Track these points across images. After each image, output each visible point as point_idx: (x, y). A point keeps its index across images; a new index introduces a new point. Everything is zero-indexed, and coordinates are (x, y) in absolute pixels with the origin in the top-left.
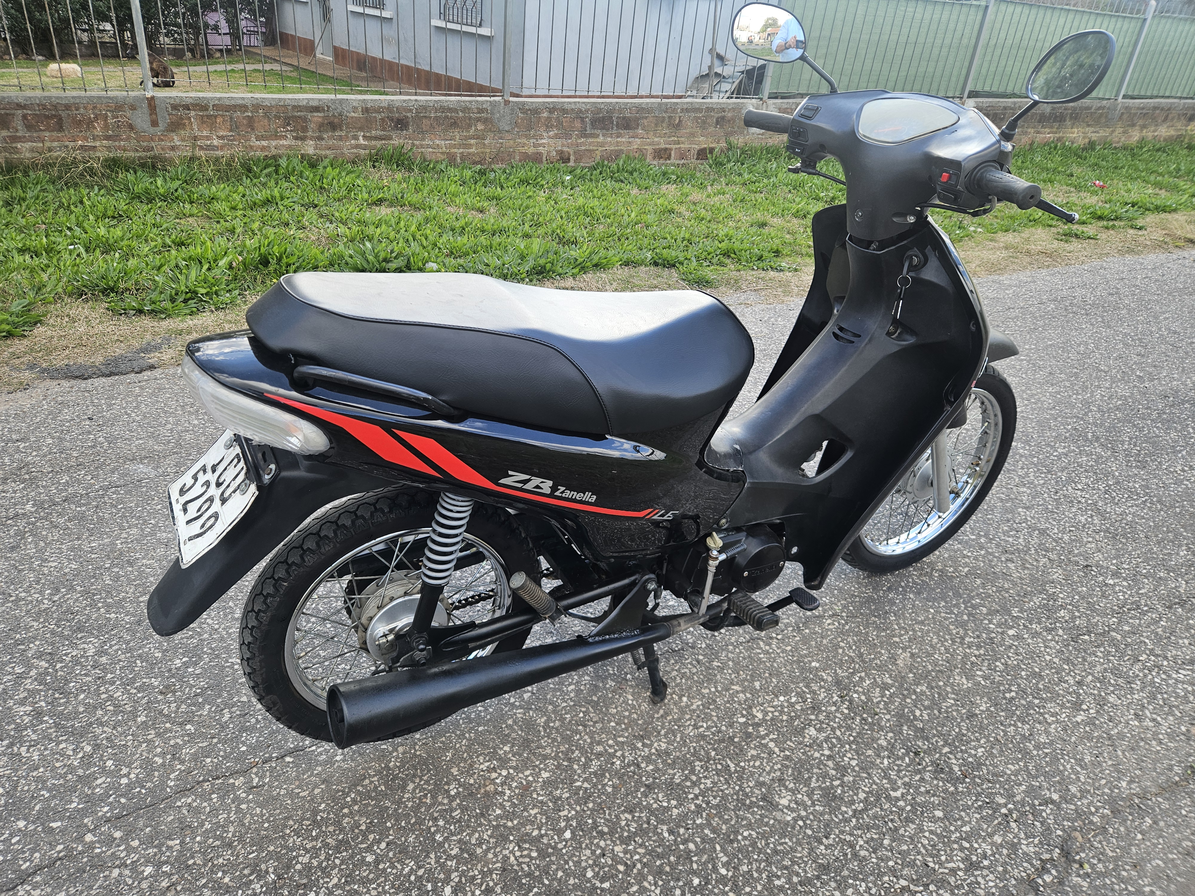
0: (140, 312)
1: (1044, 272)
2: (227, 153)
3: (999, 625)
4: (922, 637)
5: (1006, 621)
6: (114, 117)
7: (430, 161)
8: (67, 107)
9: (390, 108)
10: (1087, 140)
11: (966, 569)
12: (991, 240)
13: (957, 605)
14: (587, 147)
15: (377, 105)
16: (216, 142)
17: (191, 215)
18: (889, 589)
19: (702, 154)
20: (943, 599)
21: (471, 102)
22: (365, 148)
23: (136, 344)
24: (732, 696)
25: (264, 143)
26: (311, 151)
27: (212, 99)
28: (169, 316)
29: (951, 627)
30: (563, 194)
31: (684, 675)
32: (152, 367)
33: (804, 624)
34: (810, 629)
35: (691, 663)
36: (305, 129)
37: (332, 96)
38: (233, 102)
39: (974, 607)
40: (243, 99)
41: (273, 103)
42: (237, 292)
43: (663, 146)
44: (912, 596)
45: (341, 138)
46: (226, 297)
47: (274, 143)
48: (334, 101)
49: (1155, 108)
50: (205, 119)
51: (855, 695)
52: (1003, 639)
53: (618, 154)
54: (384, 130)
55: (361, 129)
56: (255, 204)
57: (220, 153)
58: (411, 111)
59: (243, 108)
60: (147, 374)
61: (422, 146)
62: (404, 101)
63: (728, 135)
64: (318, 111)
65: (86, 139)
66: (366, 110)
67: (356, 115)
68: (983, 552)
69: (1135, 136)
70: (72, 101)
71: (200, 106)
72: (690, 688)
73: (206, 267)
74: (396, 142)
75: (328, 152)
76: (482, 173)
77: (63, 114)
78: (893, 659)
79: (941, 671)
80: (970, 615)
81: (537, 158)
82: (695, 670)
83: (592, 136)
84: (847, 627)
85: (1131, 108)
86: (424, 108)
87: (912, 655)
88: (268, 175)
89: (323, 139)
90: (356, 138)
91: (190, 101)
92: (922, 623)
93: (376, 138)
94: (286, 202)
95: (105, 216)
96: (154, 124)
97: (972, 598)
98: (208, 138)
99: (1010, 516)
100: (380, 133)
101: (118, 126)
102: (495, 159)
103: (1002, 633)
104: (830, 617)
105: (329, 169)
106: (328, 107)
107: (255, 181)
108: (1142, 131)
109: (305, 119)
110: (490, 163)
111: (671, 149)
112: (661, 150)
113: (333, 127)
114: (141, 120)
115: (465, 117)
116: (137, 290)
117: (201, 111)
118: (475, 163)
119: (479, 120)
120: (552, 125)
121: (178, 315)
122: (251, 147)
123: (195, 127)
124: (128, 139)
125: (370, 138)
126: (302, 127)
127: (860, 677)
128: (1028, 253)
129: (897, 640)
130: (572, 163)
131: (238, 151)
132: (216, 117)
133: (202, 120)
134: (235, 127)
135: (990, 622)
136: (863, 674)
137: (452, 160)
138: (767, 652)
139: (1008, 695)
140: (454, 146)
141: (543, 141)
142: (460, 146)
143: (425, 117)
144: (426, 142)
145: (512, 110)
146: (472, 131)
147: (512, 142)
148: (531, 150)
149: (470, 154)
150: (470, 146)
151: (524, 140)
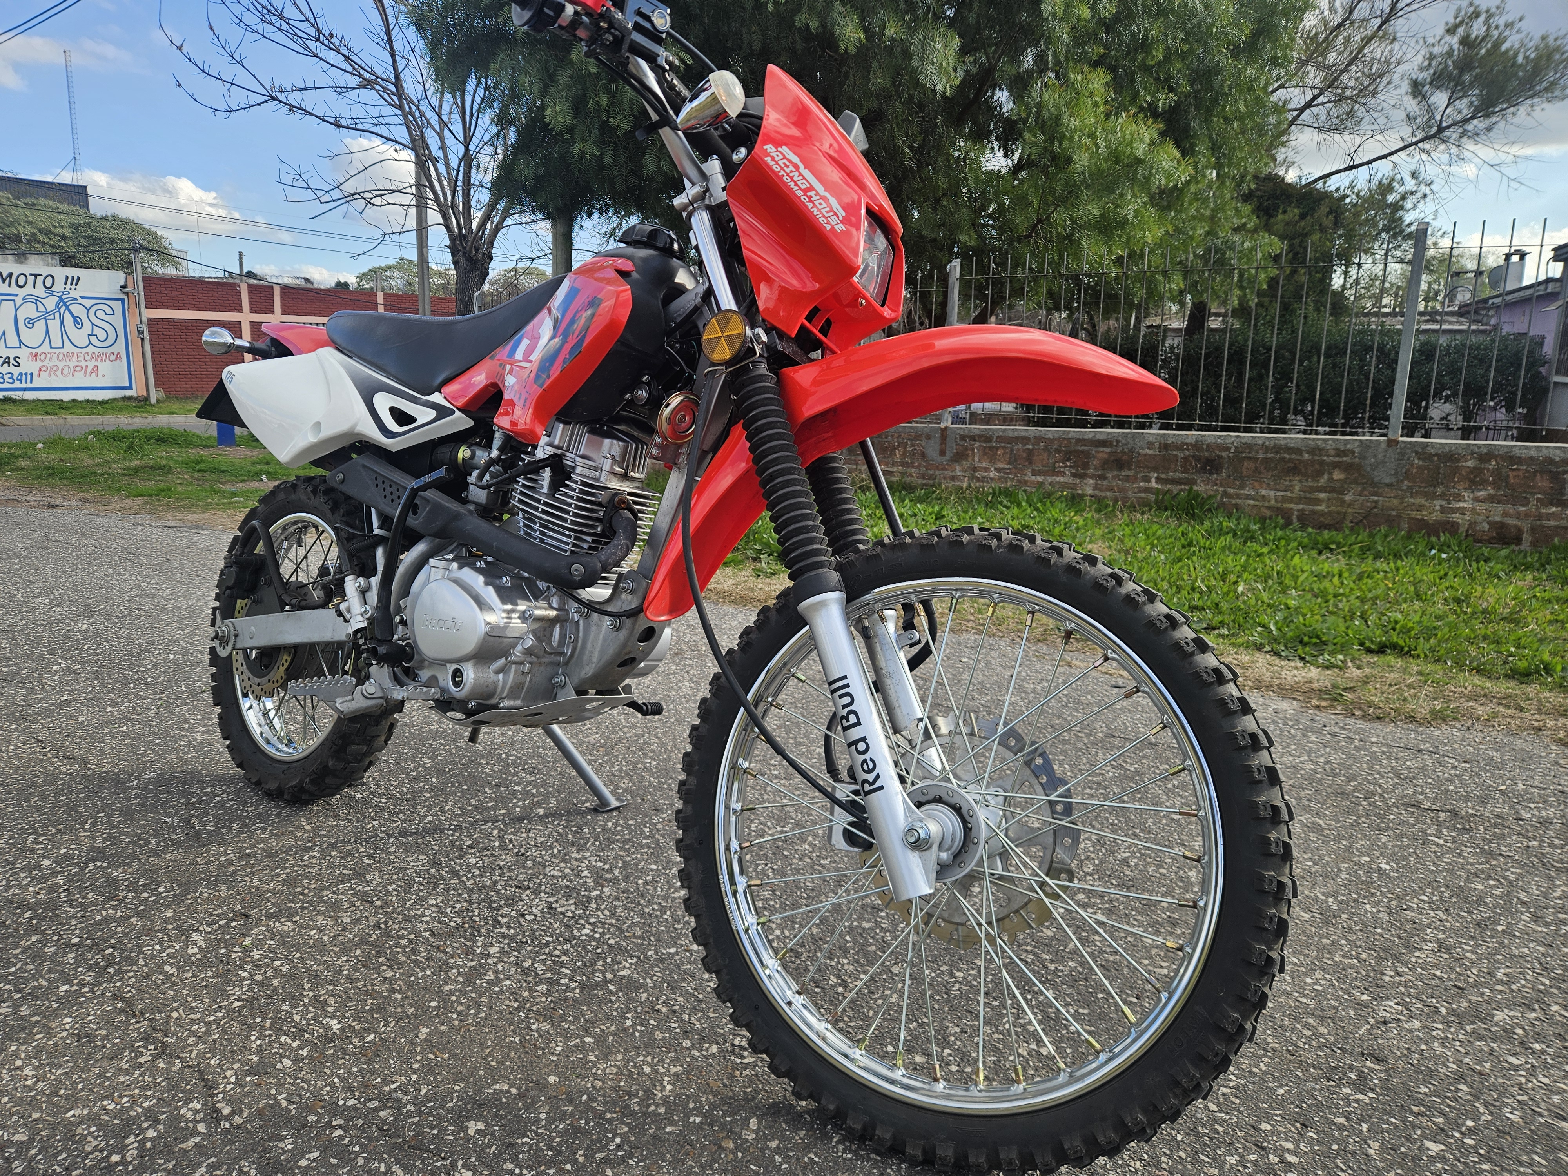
6: (912, 445)
9: (1197, 445)
15: (1180, 441)
16: (992, 474)
21: (1328, 441)
22: (1156, 492)
25: (1040, 479)
36: (1086, 466)
38: (1016, 433)
41: (1056, 435)
45: (1127, 479)
47: (1049, 479)
50: (987, 450)
54: (1185, 471)
55: (1155, 469)
58: (1228, 449)
59: (1024, 439)
61: (1238, 496)
62: (1221, 438)
64: (1107, 446)
65: (886, 463)
66: (1165, 447)
67: (1151, 452)
71: (983, 436)
74: (1201, 488)
86: (1248, 448)
89: (1105, 478)
90: (1147, 479)
93: (1173, 481)
96: (943, 453)
100: (1178, 475)
101: (913, 454)
106: (1119, 441)
109: (1088, 455)
114: (932, 448)
115: (1313, 462)
117: (985, 441)
119: (1336, 465)
120: (1484, 481)
122: (1026, 482)
123: (977, 458)
124: (919, 466)
125: (1166, 481)
126: (1084, 463)
132: (997, 448)
133: (984, 452)
140: (1291, 500)
141: (1461, 504)
142: (1299, 500)
143: (1249, 458)
144: (1246, 491)
145: (1402, 454)
146: (1323, 481)
147: (1396, 502)
148: (1436, 516)
149: (1313, 512)
150: (1318, 501)
151: (1421, 501)
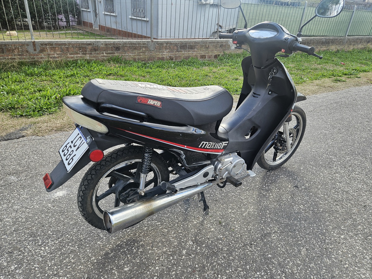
0: (21, 116)
1: (330, 93)
2: (60, 59)
3: (337, 234)
4: (309, 241)
5: (340, 231)
6: (21, 48)
7: (128, 61)
8: (5, 45)
9: (114, 44)
10: (337, 50)
11: (322, 209)
12: (312, 83)
13: (320, 226)
14: (179, 55)
15: (110, 43)
16: (56, 56)
17: (46, 80)
18: (294, 219)
19: (216, 57)
20: (315, 223)
21: (140, 41)
22: (106, 57)
23: (18, 128)
24: (238, 273)
25: (72, 56)
26: (88, 58)
27: (54, 41)
28: (32, 117)
29: (320, 236)
30: (171, 71)
31: (218, 264)
32: (23, 136)
33: (264, 237)
34: (266, 239)
35: (221, 258)
36: (86, 51)
37: (95, 40)
38: (61, 43)
39: (327, 226)
40: (65, 41)
41: (75, 43)
42: (57, 107)
43: (203, 54)
44: (303, 222)
45: (98, 54)
46: (53, 110)
47: (76, 56)
48: (95, 42)
49: (357, 39)
50: (52, 48)
51: (287, 270)
52: (340, 240)
53: (189, 57)
54: (112, 51)
55: (105, 51)
56: (68, 76)
57: (57, 59)
58: (121, 44)
59: (65, 44)
60: (22, 139)
61: (125, 56)
62: (119, 41)
63: (224, 50)
64: (90, 45)
65: (12, 55)
66: (106, 45)
67: (103, 46)
68: (327, 202)
69: (351, 48)
70: (7, 43)
71: (50, 44)
72: (222, 270)
73: (47, 99)
74: (116, 54)
75: (94, 58)
76: (145, 64)
77: (4, 48)
78: (300, 251)
79: (318, 256)
80: (326, 230)
81: (163, 59)
82: (223, 262)
83: (180, 51)
84: (280, 238)
85: (350, 39)
86: (125, 43)
87: (307, 249)
88: (73, 66)
89: (92, 54)
90: (103, 53)
91: (47, 42)
92: (308, 234)
93: (110, 53)
94: (78, 75)
95: (16, 81)
96: (35, 50)
97: (326, 222)
98: (53, 54)
99: (334, 186)
101: (23, 51)
102: (149, 60)
103: (339, 237)
104: (274, 233)
105: (94, 64)
106: (93, 44)
107: (69, 68)
108: (353, 46)
109: (86, 48)
110: (147, 61)
111: (206, 55)
112: (202, 55)
113: (95, 50)
114: (31, 49)
115: (139, 46)
116: (22, 108)
117: (50, 45)
118: (142, 61)
119: (143, 47)
120: (167, 48)
121: (36, 116)
122: (68, 57)
123: (49, 51)
124: (26, 55)
125: (108, 53)
126: (85, 50)
127: (288, 261)
128: (325, 87)
129: (300, 242)
130: (174, 60)
131: (63, 58)
132: (56, 47)
133: (51, 49)
134: (62, 50)
135: (334, 233)
136: (289, 260)
137: (135, 60)
138: (251, 251)
139: (345, 266)
140: (136, 56)
141: (165, 53)
142: (137, 55)
143: (126, 46)
144: (126, 54)
145: (154, 44)
146: (141, 51)
147: (154, 54)
148: (161, 56)
149: (141, 58)
150: (141, 55)
151: (158, 53)
